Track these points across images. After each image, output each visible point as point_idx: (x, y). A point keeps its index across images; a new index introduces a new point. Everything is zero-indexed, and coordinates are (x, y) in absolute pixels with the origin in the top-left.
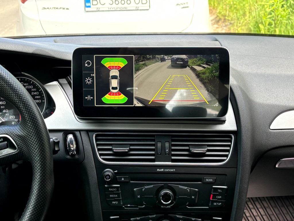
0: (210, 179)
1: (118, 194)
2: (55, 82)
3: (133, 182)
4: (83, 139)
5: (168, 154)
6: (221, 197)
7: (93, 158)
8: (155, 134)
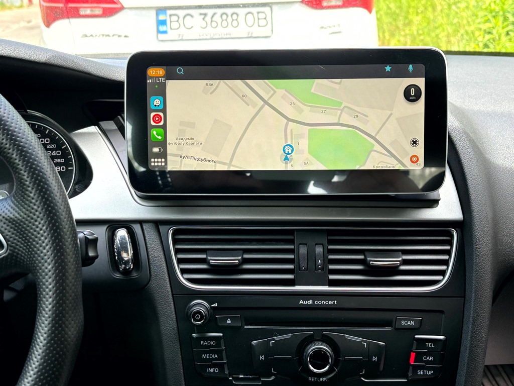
0: (410, 320)
1: (219, 352)
2: (93, 126)
3: (249, 327)
4: (147, 238)
5: (322, 270)
6: (432, 358)
7: (167, 276)
8: (294, 230)
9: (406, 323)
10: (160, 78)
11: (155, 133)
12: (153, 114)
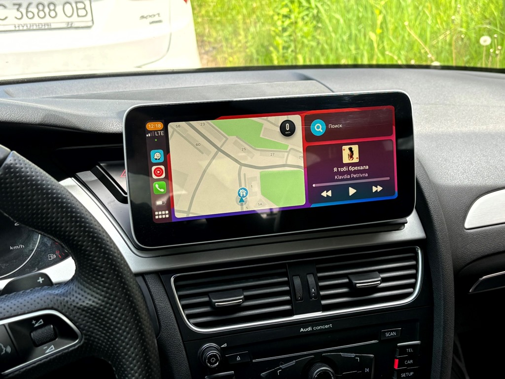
0: (392, 331)
2: (69, 179)
3: (257, 360)
4: (152, 290)
5: (315, 297)
7: (176, 325)
8: (286, 263)
9: (390, 334)
10: (159, 132)
11: (157, 186)
12: (154, 168)
